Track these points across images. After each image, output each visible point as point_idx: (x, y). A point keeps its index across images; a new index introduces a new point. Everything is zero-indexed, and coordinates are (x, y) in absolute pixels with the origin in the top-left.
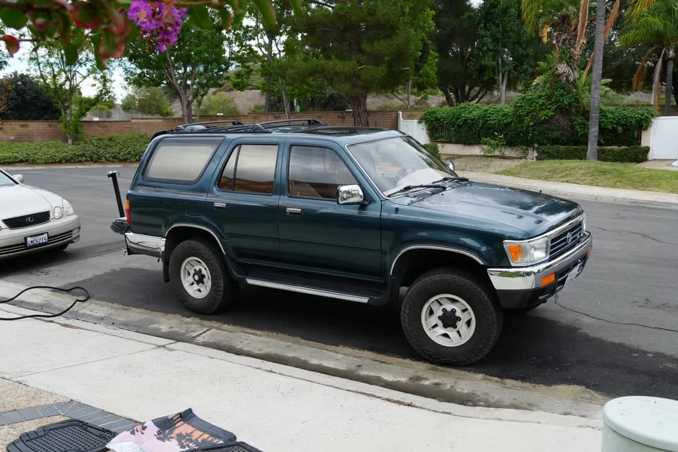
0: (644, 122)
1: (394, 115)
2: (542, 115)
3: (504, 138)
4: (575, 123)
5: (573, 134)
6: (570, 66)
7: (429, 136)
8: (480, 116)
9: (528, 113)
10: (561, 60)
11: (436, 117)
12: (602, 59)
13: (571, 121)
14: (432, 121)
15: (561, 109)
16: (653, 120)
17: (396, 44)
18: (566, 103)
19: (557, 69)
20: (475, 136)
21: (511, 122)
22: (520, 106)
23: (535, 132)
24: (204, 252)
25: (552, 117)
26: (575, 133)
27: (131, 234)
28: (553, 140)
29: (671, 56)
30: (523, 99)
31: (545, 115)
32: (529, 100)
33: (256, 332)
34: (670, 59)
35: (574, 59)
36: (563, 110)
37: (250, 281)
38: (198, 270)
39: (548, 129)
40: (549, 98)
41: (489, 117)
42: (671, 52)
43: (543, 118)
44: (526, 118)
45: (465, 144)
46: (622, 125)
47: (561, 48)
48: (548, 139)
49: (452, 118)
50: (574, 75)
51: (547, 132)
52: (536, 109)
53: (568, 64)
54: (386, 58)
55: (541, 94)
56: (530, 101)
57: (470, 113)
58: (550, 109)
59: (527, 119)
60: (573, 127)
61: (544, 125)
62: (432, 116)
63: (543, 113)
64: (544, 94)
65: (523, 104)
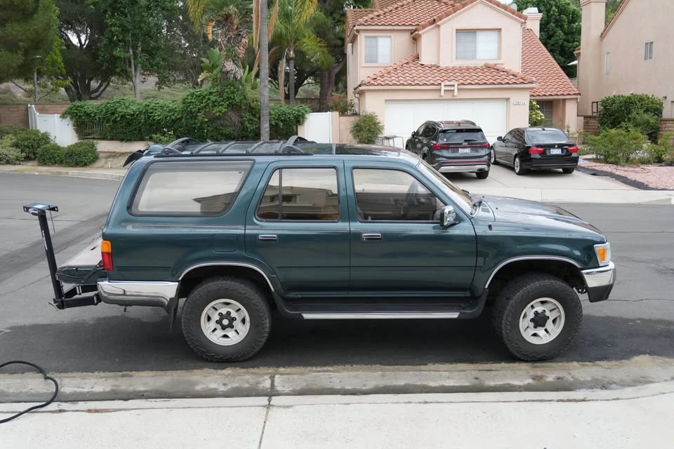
0: (301, 118)
1: (22, 108)
2: (216, 111)
3: (174, 134)
4: (245, 119)
5: (243, 130)
6: (236, 64)
7: (77, 132)
8: (141, 112)
9: (199, 109)
10: (227, 58)
11: (85, 112)
12: (268, 59)
13: (241, 117)
14: (80, 117)
15: (233, 105)
16: (307, 116)
17: (34, 30)
18: (237, 100)
19: (224, 66)
20: (136, 132)
21: (181, 118)
22: (190, 102)
23: (209, 128)
24: (243, 292)
25: (224, 113)
26: (244, 129)
27: (106, 282)
28: (226, 135)
29: (291, 56)
30: (192, 95)
31: (219, 111)
32: (199, 97)
33: (326, 368)
34: (292, 59)
35: (238, 57)
36: (235, 106)
37: (307, 316)
38: (224, 313)
39: (222, 125)
40: (220, 94)
41: (152, 113)
42: (292, 53)
43: (218, 114)
44: (199, 114)
45: (122, 140)
46: (282, 121)
47: (226, 46)
48: (222, 134)
49: (107, 113)
50: (240, 73)
51: (221, 128)
52: (208, 105)
53: (234, 61)
54: (21, 44)
55: (212, 90)
56: (201, 97)
57: (127, 108)
58: (222, 105)
59: (200, 116)
60: (242, 123)
61: (218, 122)
62: (80, 111)
63: (216, 109)
64: (215, 90)
65: (193, 101)
